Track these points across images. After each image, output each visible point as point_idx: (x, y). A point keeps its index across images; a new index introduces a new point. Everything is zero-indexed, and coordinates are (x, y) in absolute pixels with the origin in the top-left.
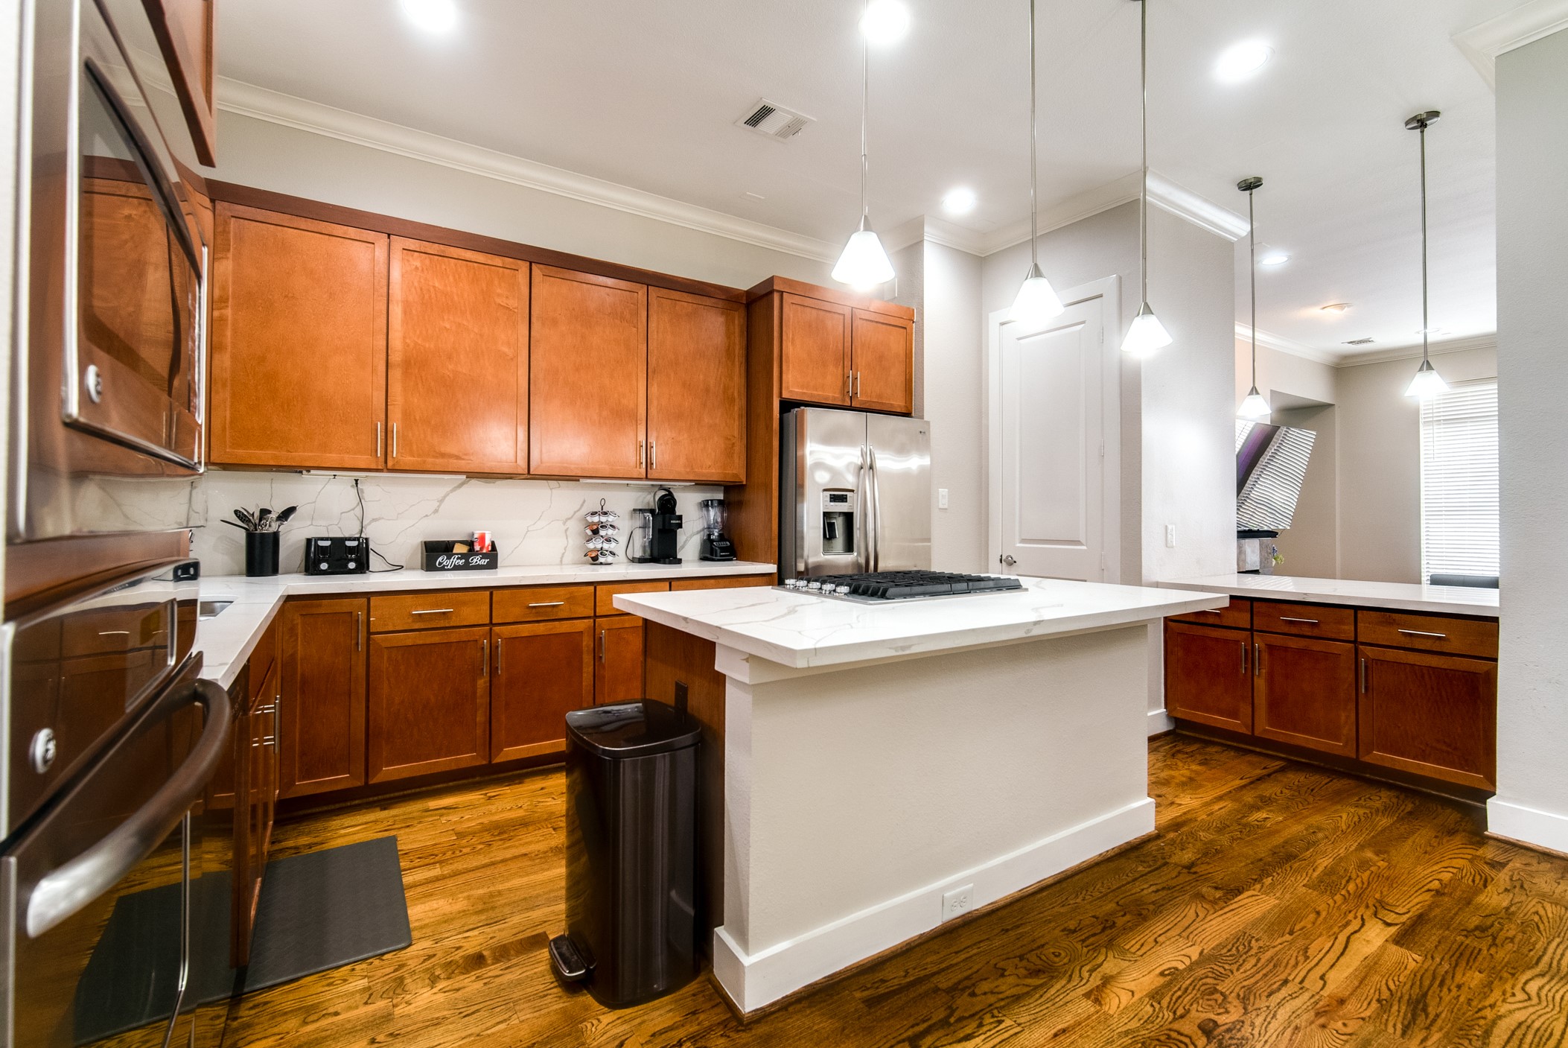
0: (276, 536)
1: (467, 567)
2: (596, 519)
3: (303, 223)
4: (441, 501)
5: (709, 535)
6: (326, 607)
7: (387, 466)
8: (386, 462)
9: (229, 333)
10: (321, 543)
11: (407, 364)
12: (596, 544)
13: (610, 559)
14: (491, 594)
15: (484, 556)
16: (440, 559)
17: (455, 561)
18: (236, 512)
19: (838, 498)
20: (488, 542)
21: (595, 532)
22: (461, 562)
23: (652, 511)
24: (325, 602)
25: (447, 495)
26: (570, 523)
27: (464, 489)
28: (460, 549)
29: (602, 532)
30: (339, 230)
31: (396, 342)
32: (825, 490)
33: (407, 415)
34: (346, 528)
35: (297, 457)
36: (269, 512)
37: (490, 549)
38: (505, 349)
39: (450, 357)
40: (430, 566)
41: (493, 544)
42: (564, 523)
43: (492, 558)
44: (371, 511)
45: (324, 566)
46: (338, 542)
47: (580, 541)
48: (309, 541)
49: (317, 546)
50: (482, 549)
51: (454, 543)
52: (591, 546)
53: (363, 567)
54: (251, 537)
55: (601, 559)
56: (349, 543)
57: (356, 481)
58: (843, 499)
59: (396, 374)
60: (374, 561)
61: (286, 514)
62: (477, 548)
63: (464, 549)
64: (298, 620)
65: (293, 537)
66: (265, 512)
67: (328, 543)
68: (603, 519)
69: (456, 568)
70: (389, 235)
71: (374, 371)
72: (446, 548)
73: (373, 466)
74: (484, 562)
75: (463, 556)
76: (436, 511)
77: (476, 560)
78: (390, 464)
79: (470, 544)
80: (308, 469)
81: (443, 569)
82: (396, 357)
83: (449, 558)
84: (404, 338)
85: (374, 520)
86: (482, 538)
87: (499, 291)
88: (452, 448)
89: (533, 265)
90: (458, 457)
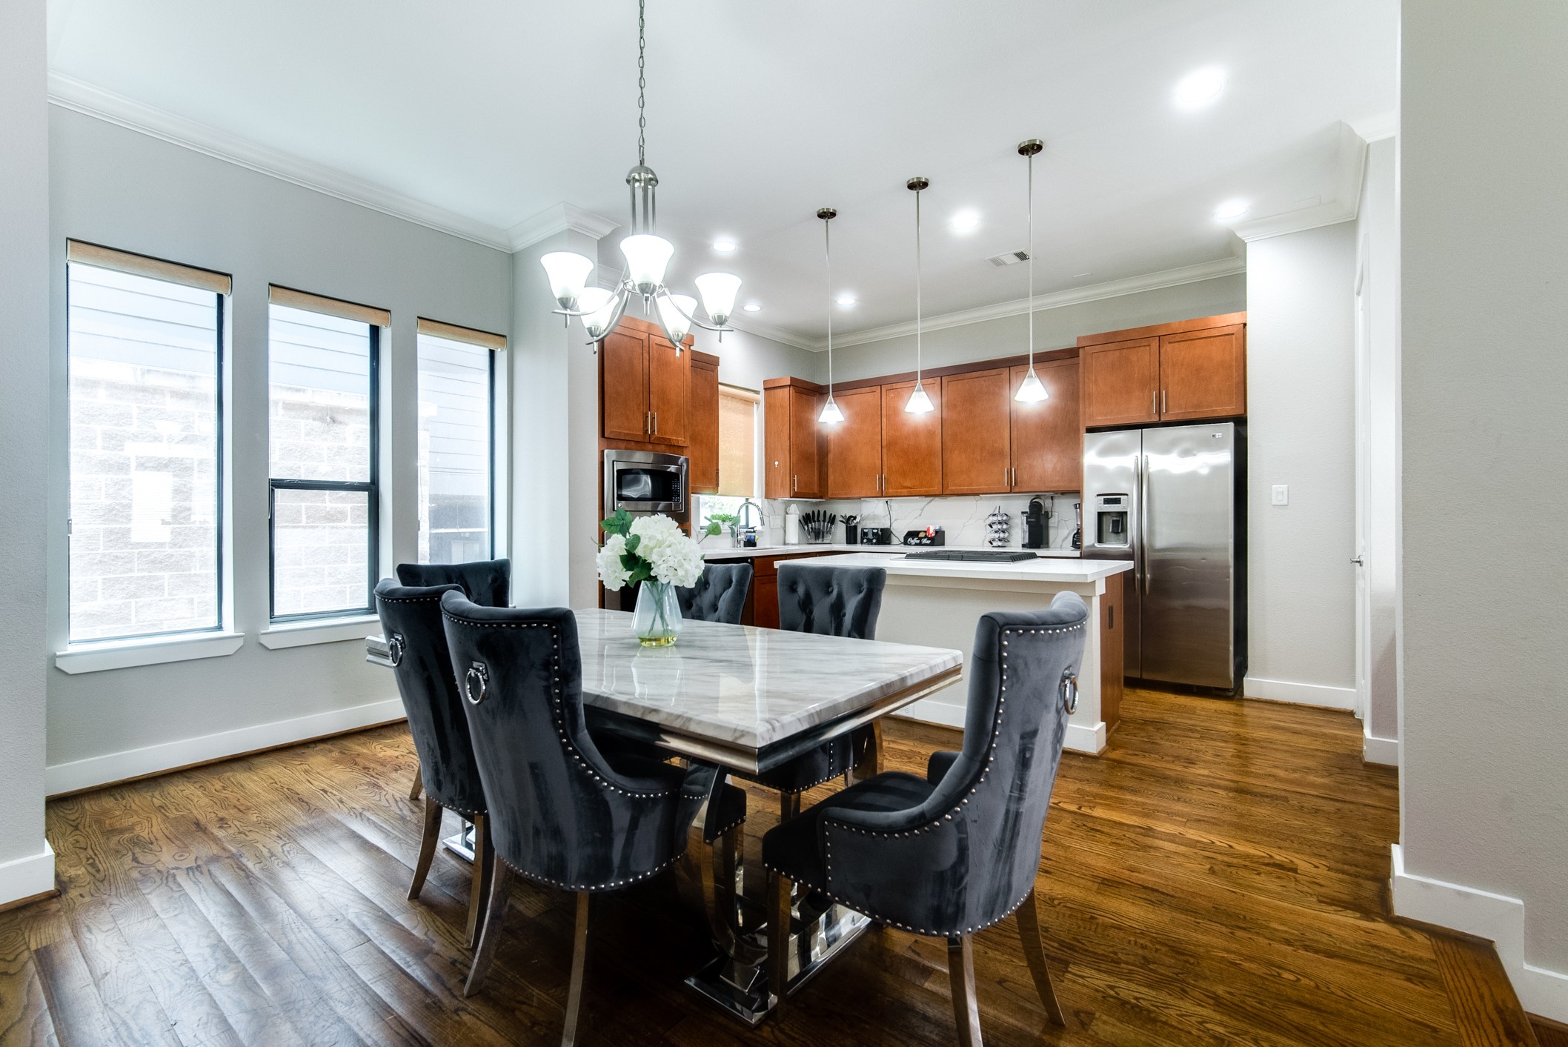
0: (855, 527)
1: (920, 544)
3: (853, 392)
4: (922, 510)
7: (884, 495)
8: (882, 493)
10: (865, 530)
11: (889, 445)
13: (1000, 544)
15: (929, 539)
16: (910, 540)
17: (916, 541)
19: (1112, 499)
20: (931, 531)
21: (993, 526)
22: (919, 542)
23: (1027, 514)
25: (925, 506)
27: (932, 503)
28: (921, 535)
30: (864, 390)
31: (885, 436)
32: (1098, 495)
33: (890, 469)
34: (885, 524)
35: (859, 493)
36: (852, 517)
39: (906, 438)
40: (906, 543)
42: (984, 521)
44: (894, 515)
45: (865, 541)
48: (862, 530)
49: (864, 532)
50: (929, 535)
51: (921, 531)
54: (847, 526)
55: (996, 543)
56: (874, 531)
57: (887, 502)
58: (1117, 501)
59: (885, 450)
60: (894, 539)
62: (927, 535)
63: (923, 535)
66: (850, 517)
67: (867, 531)
69: (916, 544)
70: (881, 386)
71: (877, 451)
72: (915, 534)
74: (929, 542)
75: (921, 538)
76: (920, 515)
77: (925, 541)
79: (925, 532)
81: (910, 545)
82: (884, 444)
83: (913, 539)
84: (887, 432)
85: (896, 520)
86: (929, 529)
88: (908, 484)
89: (943, 378)
90: (911, 488)
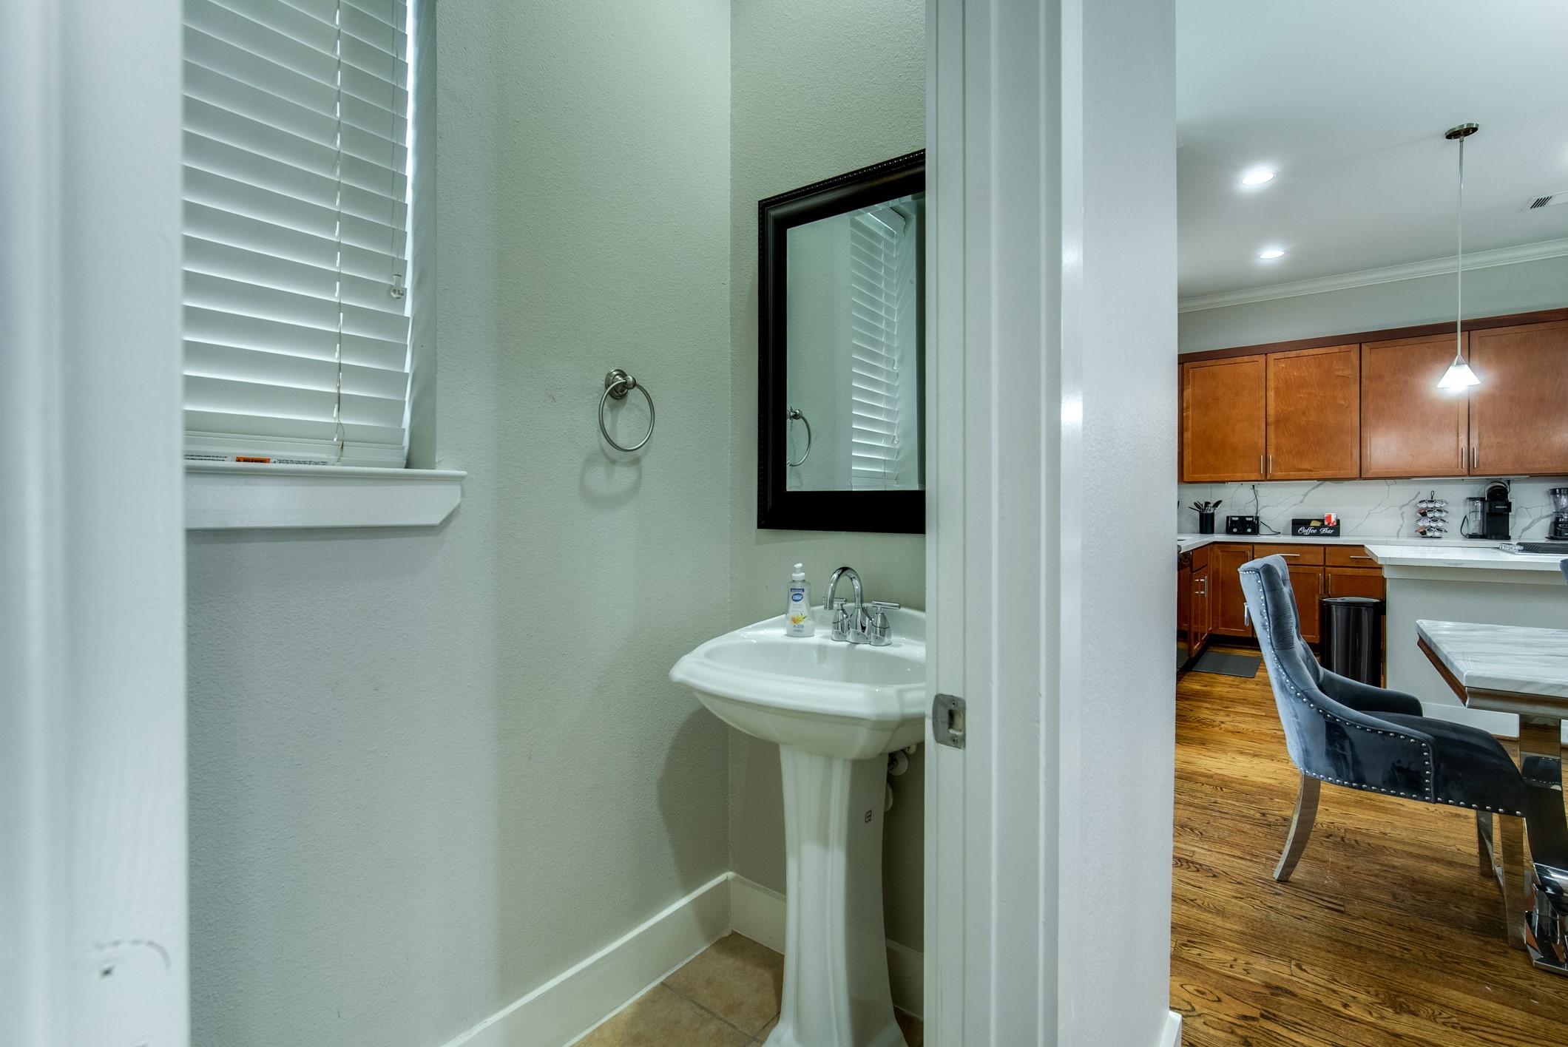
0: (1213, 515)
1: (1318, 534)
2: (1424, 505)
3: (1222, 362)
4: (1305, 495)
5: (1557, 519)
6: (1232, 548)
7: (1266, 478)
8: (1266, 476)
9: (1190, 422)
10: (1233, 519)
11: (1277, 422)
12: (1425, 523)
13: (1437, 534)
14: (1325, 549)
15: (1330, 528)
16: (1301, 529)
17: (1310, 530)
18: (1195, 503)
20: (1333, 519)
21: (1424, 514)
22: (1315, 531)
23: (1482, 500)
24: (1232, 546)
25: (1309, 491)
26: (1404, 509)
27: (1320, 488)
28: (1313, 524)
29: (1430, 515)
30: (1239, 359)
31: (1271, 411)
33: (1278, 449)
34: (1249, 511)
35: (1222, 476)
36: (1209, 503)
37: (1335, 524)
38: (1342, 402)
39: (1304, 413)
40: (1295, 533)
41: (1338, 521)
42: (1400, 509)
43: (1336, 530)
44: (1262, 501)
45: (1235, 530)
46: (1242, 519)
47: (1414, 522)
48: (1228, 517)
49: (1232, 521)
50: (1329, 524)
51: (1312, 520)
52: (1420, 524)
53: (1256, 531)
54: (1201, 515)
55: (1429, 534)
56: (1247, 519)
57: (1253, 486)
59: (1271, 429)
60: (1262, 529)
61: (1216, 505)
62: (1326, 523)
63: (1318, 524)
64: (1220, 553)
65: (1220, 516)
66: (1207, 503)
67: (1237, 519)
68: (1431, 505)
69: (1311, 535)
70: (1266, 354)
71: (1259, 428)
72: (1306, 523)
73: (1260, 479)
74: (1331, 531)
75: (1315, 528)
76: (1302, 501)
77: (1324, 530)
78: (1268, 477)
79: (1322, 521)
80: (1228, 482)
81: (1302, 535)
82: (1271, 419)
83: (1306, 528)
84: (1276, 407)
85: (1264, 507)
86: (1329, 517)
87: (1337, 367)
88: (1306, 465)
89: (1363, 345)
90: (1310, 471)
